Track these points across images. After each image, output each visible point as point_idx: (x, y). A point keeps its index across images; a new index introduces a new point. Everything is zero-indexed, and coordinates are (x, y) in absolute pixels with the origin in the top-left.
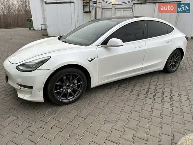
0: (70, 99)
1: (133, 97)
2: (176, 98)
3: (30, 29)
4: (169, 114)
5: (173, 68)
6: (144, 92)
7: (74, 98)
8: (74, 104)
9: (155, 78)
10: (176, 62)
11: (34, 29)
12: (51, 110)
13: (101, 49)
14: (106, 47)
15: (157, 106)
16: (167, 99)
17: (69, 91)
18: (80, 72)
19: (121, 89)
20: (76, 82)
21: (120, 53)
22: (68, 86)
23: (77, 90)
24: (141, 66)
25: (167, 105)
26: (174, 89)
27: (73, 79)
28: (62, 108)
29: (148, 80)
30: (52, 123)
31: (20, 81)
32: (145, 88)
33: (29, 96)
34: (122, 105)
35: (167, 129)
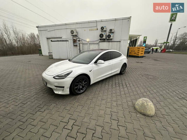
0: (82, 91)
1: (110, 87)
2: (128, 85)
3: (40, 55)
4: (128, 93)
5: (123, 72)
6: (114, 84)
7: (83, 91)
8: (84, 93)
9: (117, 77)
10: (124, 69)
11: (43, 55)
12: (73, 98)
13: (94, 65)
14: (96, 64)
15: (122, 90)
16: (125, 86)
17: (81, 87)
18: (86, 77)
19: (104, 84)
20: (84, 82)
21: (102, 67)
22: (81, 84)
23: (84, 87)
24: (111, 72)
25: (126, 89)
26: (126, 81)
27: (83, 81)
28: (78, 96)
29: (114, 78)
30: (77, 104)
31: (56, 84)
32: (114, 82)
33: (62, 92)
34: (107, 91)
35: (129, 99)
